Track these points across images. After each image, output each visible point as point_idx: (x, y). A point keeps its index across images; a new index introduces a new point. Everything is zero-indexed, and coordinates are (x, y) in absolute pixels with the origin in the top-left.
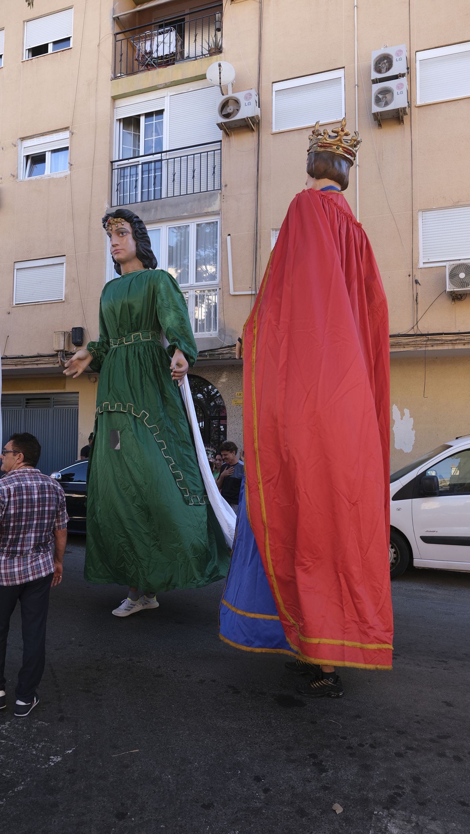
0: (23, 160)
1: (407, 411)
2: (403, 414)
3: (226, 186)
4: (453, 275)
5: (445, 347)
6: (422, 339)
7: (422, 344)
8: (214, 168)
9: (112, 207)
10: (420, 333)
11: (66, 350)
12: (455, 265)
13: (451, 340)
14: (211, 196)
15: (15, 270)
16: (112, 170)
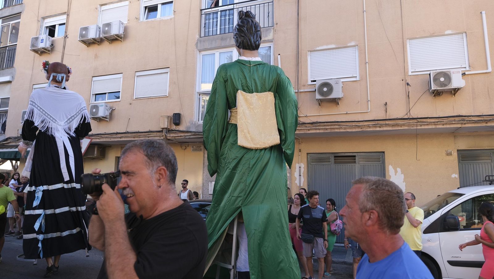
0: (143, 9)
1: (399, 170)
2: (396, 172)
3: (277, 24)
4: (436, 79)
5: (430, 127)
6: (413, 121)
7: (414, 125)
8: (269, 13)
9: (201, 37)
10: (412, 117)
11: (169, 128)
12: (437, 73)
13: (434, 122)
14: (267, 30)
15: (136, 77)
16: (201, 15)
